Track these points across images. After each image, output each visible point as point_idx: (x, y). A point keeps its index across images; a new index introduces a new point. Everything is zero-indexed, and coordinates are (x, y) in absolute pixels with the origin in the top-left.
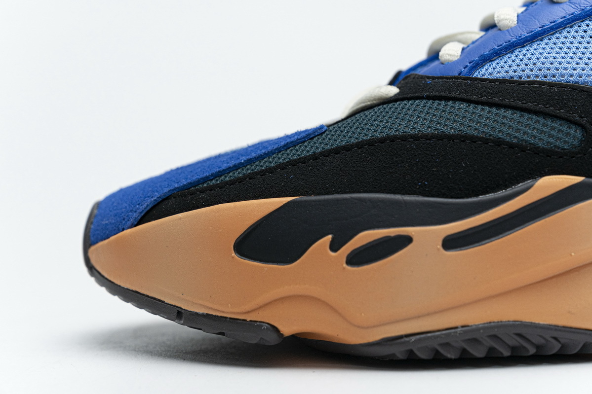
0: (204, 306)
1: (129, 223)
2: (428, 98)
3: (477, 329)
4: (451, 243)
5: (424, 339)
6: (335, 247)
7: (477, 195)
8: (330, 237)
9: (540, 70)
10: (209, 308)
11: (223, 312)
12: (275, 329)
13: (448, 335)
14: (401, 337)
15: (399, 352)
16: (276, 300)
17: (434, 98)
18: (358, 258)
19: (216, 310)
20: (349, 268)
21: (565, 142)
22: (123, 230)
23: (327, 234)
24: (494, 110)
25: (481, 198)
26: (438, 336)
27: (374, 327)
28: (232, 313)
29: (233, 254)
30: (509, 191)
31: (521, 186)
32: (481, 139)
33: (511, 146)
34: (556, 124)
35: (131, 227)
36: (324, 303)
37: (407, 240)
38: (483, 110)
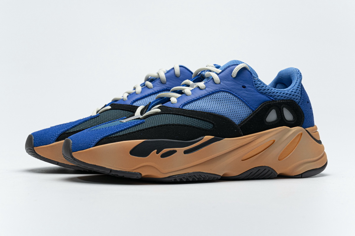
0: (119, 168)
1: (93, 145)
2: (173, 114)
3: (191, 174)
4: (186, 152)
5: (179, 176)
6: (157, 153)
7: (190, 140)
8: (156, 150)
9: (201, 108)
10: (121, 169)
11: (126, 170)
12: (141, 174)
13: (185, 175)
14: (173, 176)
15: (173, 180)
16: (141, 167)
17: (175, 114)
18: (163, 156)
19: (123, 169)
20: (161, 158)
21: (209, 128)
22: (90, 148)
23: (155, 150)
24: (191, 118)
25: (191, 141)
26: (182, 175)
27: (167, 173)
28: (128, 170)
29: (130, 155)
30: (198, 139)
31: (200, 138)
32: (189, 126)
33: (197, 128)
34: (207, 123)
35: (93, 147)
36: (155, 168)
37: (175, 151)
38: (188, 118)
